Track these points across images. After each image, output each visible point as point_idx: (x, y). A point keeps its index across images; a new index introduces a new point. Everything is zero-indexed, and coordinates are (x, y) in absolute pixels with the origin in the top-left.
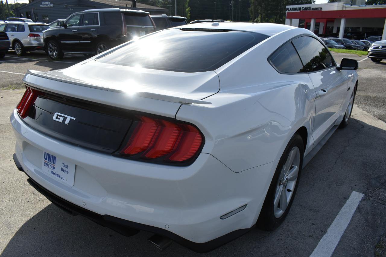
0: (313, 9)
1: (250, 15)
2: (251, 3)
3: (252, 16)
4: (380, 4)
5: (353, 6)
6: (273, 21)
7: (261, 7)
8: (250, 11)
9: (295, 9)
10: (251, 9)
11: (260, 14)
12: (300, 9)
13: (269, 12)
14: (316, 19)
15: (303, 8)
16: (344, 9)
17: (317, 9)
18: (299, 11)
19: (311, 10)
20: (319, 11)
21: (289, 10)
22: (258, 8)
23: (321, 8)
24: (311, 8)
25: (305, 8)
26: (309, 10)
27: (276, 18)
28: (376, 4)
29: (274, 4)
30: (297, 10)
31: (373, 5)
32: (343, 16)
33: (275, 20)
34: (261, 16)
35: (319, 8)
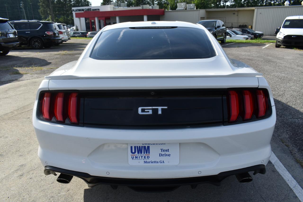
0: (93, 10)
1: (42, 15)
2: (40, 5)
3: (43, 16)
4: (135, 6)
5: (119, 8)
6: (62, 19)
7: (50, 8)
8: (40, 12)
9: (80, 10)
10: (41, 11)
11: (50, 14)
12: (83, 10)
13: (57, 12)
14: (99, 17)
15: (85, 9)
16: (115, 10)
17: (96, 10)
18: (83, 12)
19: (92, 11)
20: (98, 11)
21: (75, 10)
22: (47, 9)
23: (99, 10)
24: (92, 10)
25: (87, 9)
26: (90, 10)
27: (64, 17)
28: (132, 6)
29: (60, 6)
30: (81, 11)
31: (130, 7)
32: (117, 15)
33: (63, 19)
34: (51, 16)
35: (97, 9)
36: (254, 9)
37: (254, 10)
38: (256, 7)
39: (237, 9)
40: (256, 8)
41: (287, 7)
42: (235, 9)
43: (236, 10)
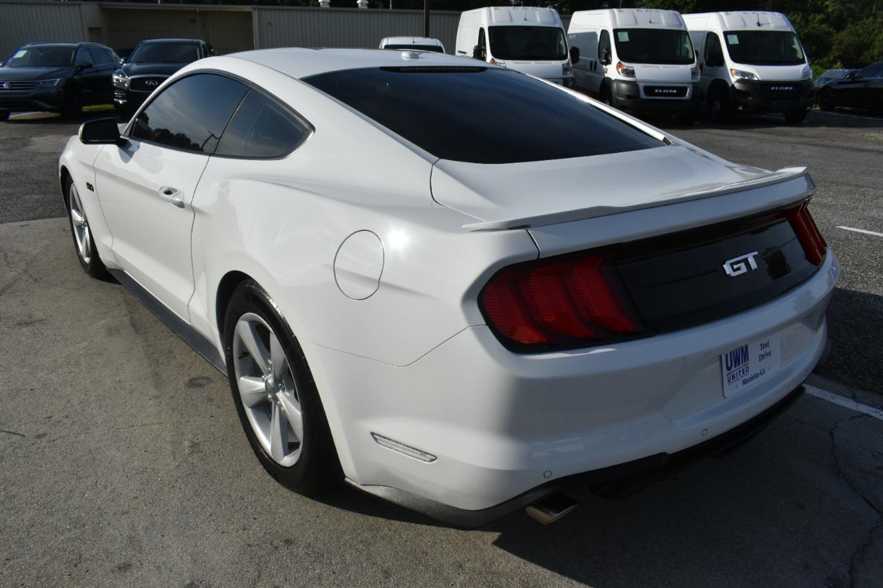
36: (251, 10)
37: (249, 14)
38: (254, 6)
39: (199, 8)
40: (255, 9)
41: (325, 11)
42: (196, 8)
43: (198, 10)
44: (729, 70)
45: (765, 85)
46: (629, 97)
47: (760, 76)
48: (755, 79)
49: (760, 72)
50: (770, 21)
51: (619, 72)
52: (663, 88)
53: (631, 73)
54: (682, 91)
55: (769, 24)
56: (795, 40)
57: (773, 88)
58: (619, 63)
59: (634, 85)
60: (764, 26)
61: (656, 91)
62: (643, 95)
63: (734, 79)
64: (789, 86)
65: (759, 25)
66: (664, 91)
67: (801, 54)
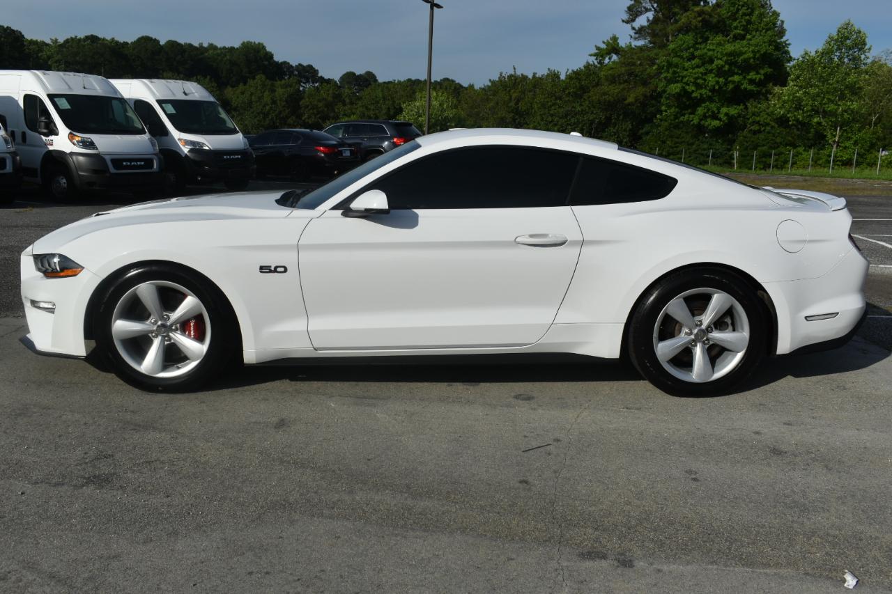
44: (177, 140)
45: (217, 154)
46: (95, 171)
47: (210, 145)
48: (207, 148)
49: (209, 142)
50: (194, 91)
51: (74, 144)
52: (130, 160)
53: (90, 145)
54: (149, 162)
55: (193, 93)
56: (220, 110)
57: (225, 157)
58: (70, 133)
59: (98, 158)
60: (190, 95)
61: (124, 164)
62: (112, 170)
63: (186, 150)
64: (238, 155)
65: (186, 94)
66: (133, 164)
67: (230, 124)
